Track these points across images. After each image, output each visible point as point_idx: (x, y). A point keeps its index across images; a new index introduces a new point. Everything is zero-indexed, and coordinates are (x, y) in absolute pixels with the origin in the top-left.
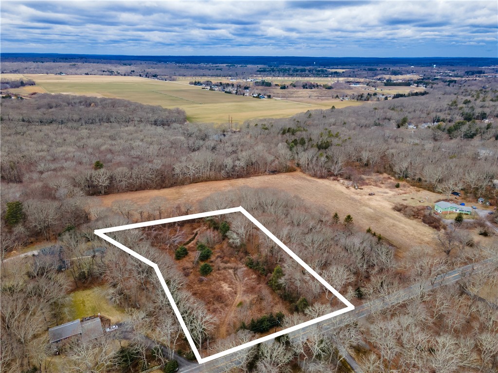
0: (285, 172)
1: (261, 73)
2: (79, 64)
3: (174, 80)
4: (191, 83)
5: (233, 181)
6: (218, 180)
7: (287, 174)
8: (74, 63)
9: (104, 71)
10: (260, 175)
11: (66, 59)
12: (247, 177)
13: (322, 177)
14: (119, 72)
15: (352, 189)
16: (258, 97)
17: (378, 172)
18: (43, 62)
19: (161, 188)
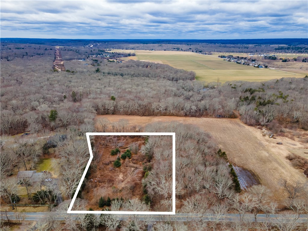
0: (228, 118)
1: (277, 50)
2: (163, 44)
3: (211, 54)
4: (219, 57)
5: (187, 118)
6: (178, 116)
7: (228, 119)
8: (161, 44)
9: (174, 49)
10: (209, 117)
11: (159, 42)
12: (199, 117)
13: (251, 125)
14: (183, 49)
15: (267, 137)
16: (258, 67)
17: (303, 128)
18: (147, 44)
19: (143, 116)
